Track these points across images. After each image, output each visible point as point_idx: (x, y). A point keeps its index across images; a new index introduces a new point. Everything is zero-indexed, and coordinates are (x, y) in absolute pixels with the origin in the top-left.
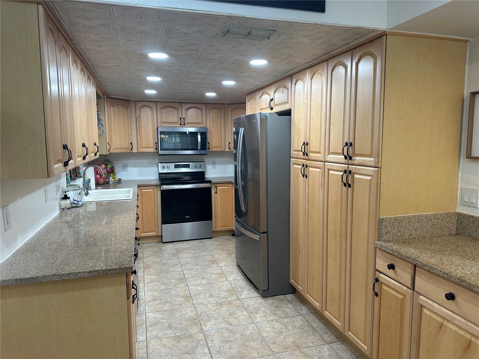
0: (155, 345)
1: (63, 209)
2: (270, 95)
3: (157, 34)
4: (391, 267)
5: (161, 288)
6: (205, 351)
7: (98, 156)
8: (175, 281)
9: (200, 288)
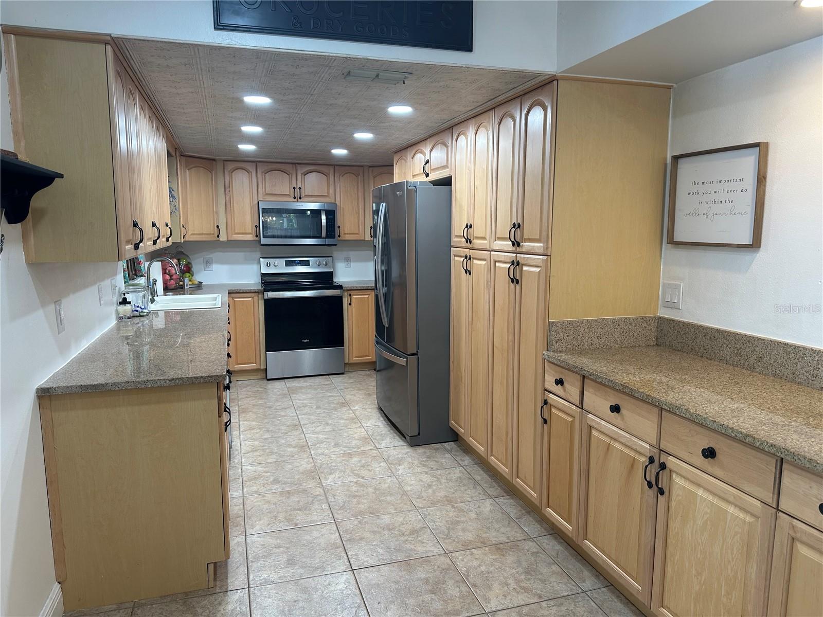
0: (255, 501)
1: (121, 318)
2: (424, 155)
3: (256, 74)
4: (559, 382)
5: (265, 437)
6: (323, 507)
7: (170, 243)
8: (285, 428)
9: (321, 436)
